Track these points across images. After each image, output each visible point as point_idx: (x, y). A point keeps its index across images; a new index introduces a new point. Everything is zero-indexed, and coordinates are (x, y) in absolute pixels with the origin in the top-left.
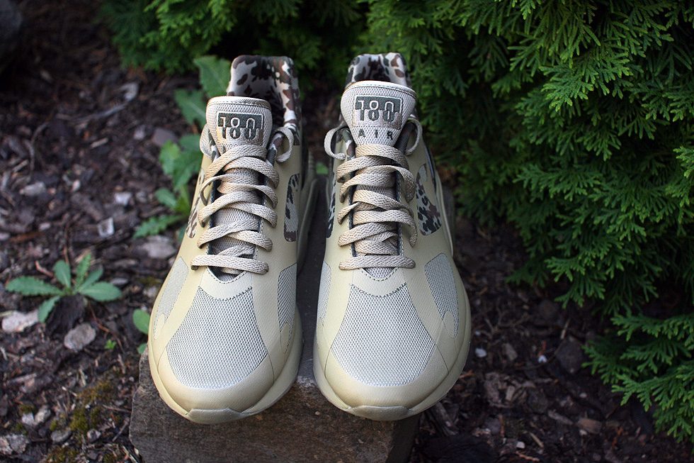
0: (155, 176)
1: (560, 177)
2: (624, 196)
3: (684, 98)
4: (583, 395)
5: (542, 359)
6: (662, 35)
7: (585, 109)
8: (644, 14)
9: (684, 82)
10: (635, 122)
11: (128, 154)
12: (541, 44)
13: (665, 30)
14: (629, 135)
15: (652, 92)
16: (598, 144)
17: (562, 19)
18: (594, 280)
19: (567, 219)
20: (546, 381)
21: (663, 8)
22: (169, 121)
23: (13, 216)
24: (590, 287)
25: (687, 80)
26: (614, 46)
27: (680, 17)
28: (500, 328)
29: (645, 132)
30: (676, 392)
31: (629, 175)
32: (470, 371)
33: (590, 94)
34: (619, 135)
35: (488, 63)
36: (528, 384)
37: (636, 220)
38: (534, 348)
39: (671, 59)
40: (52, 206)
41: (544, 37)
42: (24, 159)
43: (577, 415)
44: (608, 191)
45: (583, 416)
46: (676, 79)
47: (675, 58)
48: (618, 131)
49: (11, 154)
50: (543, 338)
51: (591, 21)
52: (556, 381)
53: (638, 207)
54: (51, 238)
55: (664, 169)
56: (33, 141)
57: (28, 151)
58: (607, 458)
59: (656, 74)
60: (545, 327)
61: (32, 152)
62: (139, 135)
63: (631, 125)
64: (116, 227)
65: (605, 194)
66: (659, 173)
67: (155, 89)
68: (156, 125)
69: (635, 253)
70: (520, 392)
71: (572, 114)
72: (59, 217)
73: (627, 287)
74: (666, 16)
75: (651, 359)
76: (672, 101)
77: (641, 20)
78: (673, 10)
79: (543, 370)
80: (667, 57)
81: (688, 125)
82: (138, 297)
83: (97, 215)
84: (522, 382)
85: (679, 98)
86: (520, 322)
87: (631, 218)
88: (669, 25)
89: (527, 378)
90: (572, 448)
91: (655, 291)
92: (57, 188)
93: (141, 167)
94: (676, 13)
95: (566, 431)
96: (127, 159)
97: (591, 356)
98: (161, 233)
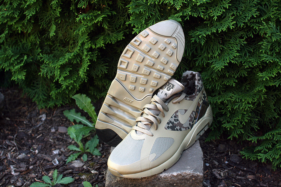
0: (65, 142)
1: (219, 97)
2: (242, 97)
3: (255, 59)
4: (245, 169)
5: (226, 162)
6: (243, 42)
7: (223, 73)
8: (236, 37)
9: (252, 56)
10: (239, 72)
11: (52, 137)
12: (206, 55)
13: (244, 40)
14: (239, 77)
15: (244, 61)
16: (230, 82)
17: (210, 45)
18: (238, 128)
19: (224, 111)
20: (231, 168)
21: (241, 34)
22: (62, 123)
23: (18, 166)
24: (238, 131)
25: (252, 55)
26: (230, 49)
27: (247, 36)
28: (210, 156)
29: (244, 74)
30: (278, 153)
31: (240, 92)
32: (207, 170)
33: (228, 63)
34: (236, 78)
35: (182, 70)
36: (226, 170)
37: (248, 103)
38: (223, 160)
39: (246, 50)
40: (31, 160)
41: (206, 52)
42: (13, 147)
43: (246, 175)
44: (236, 97)
45: (248, 175)
46: (249, 56)
47: (247, 50)
48: (235, 77)
49: (8, 146)
50: (224, 156)
51: (221, 42)
52: (235, 167)
53: (248, 99)
54: (35, 170)
55: (250, 87)
56: (14, 140)
57: (14, 144)
58: (261, 185)
59: (243, 55)
60: (223, 153)
61: (15, 144)
62: (53, 130)
63: (239, 74)
64: (59, 161)
65: (236, 98)
66: (249, 88)
67: (53, 115)
68: (58, 126)
69: (249, 115)
70: (225, 173)
71: (220, 75)
72: (35, 163)
73: (248, 129)
74: (243, 36)
75: (264, 148)
76: (251, 61)
77: (235, 39)
78: (244, 34)
79: (229, 165)
80: (245, 50)
81: (256, 69)
82: (79, 180)
83: (50, 159)
84: (224, 170)
85: (253, 60)
86: (214, 153)
87: (246, 103)
88: (245, 38)
89: (225, 169)
90: (249, 185)
91: (258, 127)
92: (30, 154)
93: (58, 141)
94: (245, 35)
95: (245, 180)
96: (52, 139)
97: (244, 155)
98: (76, 159)
